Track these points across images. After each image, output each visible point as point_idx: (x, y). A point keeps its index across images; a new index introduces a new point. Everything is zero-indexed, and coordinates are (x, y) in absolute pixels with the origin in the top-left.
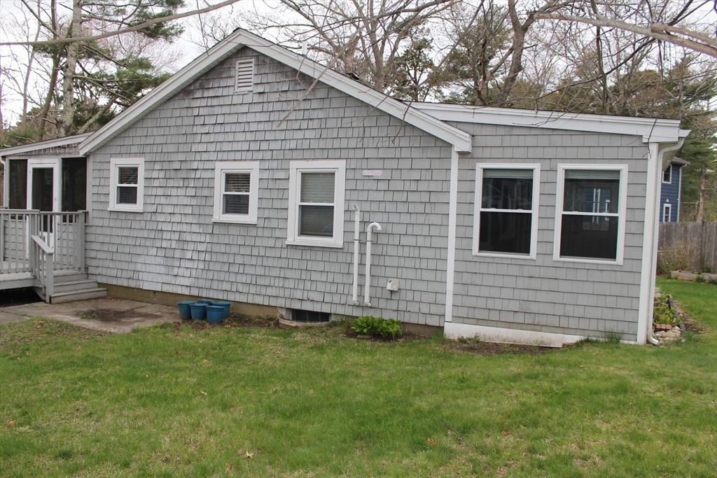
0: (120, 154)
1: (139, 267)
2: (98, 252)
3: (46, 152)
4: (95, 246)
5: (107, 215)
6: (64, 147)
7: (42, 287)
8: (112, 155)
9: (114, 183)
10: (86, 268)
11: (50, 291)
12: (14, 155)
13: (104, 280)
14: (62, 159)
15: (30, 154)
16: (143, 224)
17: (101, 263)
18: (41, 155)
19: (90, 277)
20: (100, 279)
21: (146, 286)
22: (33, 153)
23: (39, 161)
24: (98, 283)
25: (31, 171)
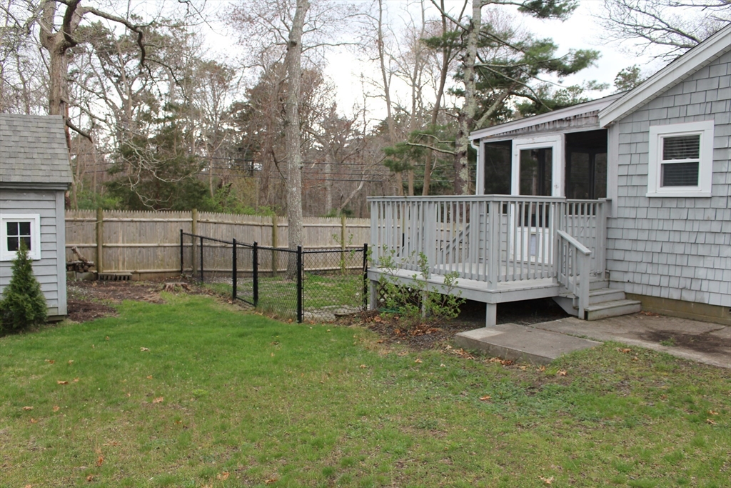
0: (667, 120)
1: (701, 273)
2: (628, 253)
3: (540, 129)
4: (619, 245)
5: (644, 203)
6: (568, 120)
7: (574, 297)
8: (651, 122)
9: (656, 159)
10: (608, 274)
11: (584, 304)
12: (492, 137)
13: (638, 290)
14: (566, 134)
15: (516, 133)
16: (710, 214)
17: (632, 267)
18: (533, 132)
19: (612, 285)
20: (629, 289)
21: (714, 300)
22: (520, 132)
23: (530, 140)
24: (626, 293)
25: (518, 153)
